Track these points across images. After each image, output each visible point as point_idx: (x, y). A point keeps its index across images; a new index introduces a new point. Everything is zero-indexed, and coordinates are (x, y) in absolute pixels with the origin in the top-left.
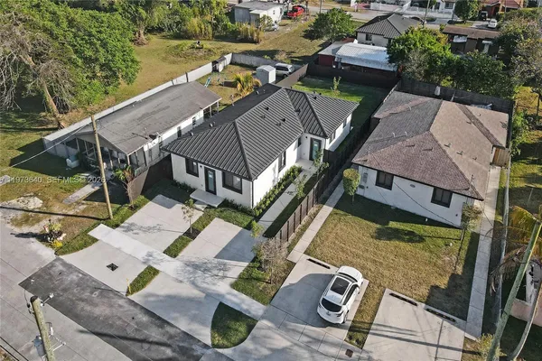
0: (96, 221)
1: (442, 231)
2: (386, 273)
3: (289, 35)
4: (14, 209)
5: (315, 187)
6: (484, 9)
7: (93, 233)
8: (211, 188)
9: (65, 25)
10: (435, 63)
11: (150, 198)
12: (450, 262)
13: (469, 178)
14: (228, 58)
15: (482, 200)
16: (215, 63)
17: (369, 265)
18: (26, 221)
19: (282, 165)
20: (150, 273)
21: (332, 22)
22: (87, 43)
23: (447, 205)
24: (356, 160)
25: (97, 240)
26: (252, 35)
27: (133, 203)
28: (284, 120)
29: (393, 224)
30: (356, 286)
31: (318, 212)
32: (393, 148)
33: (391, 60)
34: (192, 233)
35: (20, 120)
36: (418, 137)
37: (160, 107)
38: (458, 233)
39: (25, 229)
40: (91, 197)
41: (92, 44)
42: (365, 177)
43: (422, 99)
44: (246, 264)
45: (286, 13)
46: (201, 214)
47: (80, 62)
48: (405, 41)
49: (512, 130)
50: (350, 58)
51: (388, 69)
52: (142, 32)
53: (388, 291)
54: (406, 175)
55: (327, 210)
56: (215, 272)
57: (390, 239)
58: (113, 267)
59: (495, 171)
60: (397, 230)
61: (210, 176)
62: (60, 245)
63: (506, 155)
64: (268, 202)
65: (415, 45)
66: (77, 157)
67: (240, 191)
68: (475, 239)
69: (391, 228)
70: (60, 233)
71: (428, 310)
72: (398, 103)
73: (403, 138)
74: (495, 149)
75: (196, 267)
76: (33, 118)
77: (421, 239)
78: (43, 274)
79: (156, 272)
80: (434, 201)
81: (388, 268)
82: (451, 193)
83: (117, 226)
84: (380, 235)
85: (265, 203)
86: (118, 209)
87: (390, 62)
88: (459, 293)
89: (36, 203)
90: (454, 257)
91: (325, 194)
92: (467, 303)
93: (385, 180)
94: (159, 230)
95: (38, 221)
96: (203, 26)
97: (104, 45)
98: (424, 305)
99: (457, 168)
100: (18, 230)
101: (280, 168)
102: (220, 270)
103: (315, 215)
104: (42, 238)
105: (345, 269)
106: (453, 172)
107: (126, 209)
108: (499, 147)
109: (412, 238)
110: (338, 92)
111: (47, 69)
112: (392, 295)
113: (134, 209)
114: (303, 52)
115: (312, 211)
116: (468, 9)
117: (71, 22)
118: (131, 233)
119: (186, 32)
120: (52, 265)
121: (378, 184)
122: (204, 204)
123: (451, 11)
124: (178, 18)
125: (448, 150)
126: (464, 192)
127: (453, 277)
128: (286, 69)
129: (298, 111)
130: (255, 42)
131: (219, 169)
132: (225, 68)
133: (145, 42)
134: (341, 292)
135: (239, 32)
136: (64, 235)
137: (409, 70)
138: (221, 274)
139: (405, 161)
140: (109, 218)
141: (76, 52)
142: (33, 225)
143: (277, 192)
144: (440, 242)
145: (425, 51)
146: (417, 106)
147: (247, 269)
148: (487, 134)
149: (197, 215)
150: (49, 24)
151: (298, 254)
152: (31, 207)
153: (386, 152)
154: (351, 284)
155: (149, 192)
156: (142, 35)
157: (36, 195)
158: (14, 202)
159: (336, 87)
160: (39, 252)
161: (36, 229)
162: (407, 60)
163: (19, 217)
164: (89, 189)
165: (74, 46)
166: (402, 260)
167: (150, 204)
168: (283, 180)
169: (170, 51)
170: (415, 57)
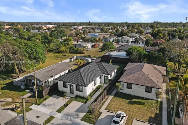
0: (31, 104)
1: (150, 101)
2: (133, 114)
3: (94, 51)
4: (2, 102)
5: (107, 89)
6: (154, 43)
7: (31, 107)
8: (72, 92)
9: (24, 45)
10: (141, 54)
11: (51, 96)
12: (154, 110)
13: (156, 83)
14: (75, 57)
15: (161, 89)
16: (71, 59)
17: (127, 112)
18: (6, 105)
19: (95, 84)
20: (52, 118)
21: (108, 45)
22: (30, 50)
23: (151, 92)
24: (119, 80)
25: (32, 109)
26: (82, 51)
27: (45, 97)
28: (95, 70)
29: (134, 100)
30: (124, 116)
31: (108, 98)
32: (131, 76)
33: (127, 55)
34: (66, 105)
35: (5, 77)
36: (139, 72)
37: (54, 68)
38: (155, 101)
39: (6, 107)
40: (30, 97)
41: (32, 50)
42: (123, 85)
43: (138, 64)
44: (85, 113)
45: (92, 46)
46: (69, 100)
47: (27, 55)
48: (131, 49)
49: (167, 72)
50: (114, 55)
51: (126, 58)
52: (46, 51)
53: (134, 119)
54: (136, 83)
55: (111, 97)
56: (75, 116)
57: (133, 104)
58: (38, 117)
59: (165, 84)
60: (135, 102)
61: (72, 87)
62: (19, 111)
63: (167, 79)
64: (91, 95)
65: (134, 50)
66: (25, 85)
67: (82, 91)
68: (161, 103)
69: (133, 101)
70: (19, 108)
71: (149, 124)
72: (131, 65)
73: (134, 73)
74: (163, 76)
75: (68, 115)
76: (9, 76)
77: (144, 104)
78: (13, 120)
79: (53, 118)
80: (146, 91)
81: (134, 112)
82: (151, 88)
83: (39, 105)
84: (130, 103)
85: (90, 95)
86: (39, 100)
87: (127, 56)
88: (159, 118)
89: (10, 100)
90: (155, 109)
91: (110, 92)
92: (161, 121)
93: (129, 86)
94: (54, 105)
95: (11, 105)
96: (66, 49)
97: (36, 50)
98: (147, 122)
99: (152, 80)
100: (3, 108)
101: (95, 85)
102: (76, 116)
103: (107, 98)
104: (12, 110)
105: (119, 112)
106: (151, 81)
107: (42, 99)
108: (165, 76)
109: (140, 103)
110: (111, 64)
111: (17, 57)
112: (136, 120)
113: (45, 99)
114: (99, 56)
115: (106, 97)
116: (149, 43)
117: (26, 44)
118: (44, 106)
119: (60, 51)
120: (16, 117)
121: (127, 88)
122: (69, 97)
123: (144, 44)
124: (58, 47)
125: (149, 76)
126: (155, 87)
127: (156, 114)
128: (94, 60)
129: (99, 68)
130: (83, 54)
131: (75, 84)
132: (74, 60)
133: (47, 54)
134: (119, 117)
135: (78, 51)
136: (20, 108)
137: (133, 57)
138: (77, 117)
139: (135, 79)
140: (37, 102)
141: (27, 52)
142: (9, 106)
143: (94, 92)
144: (150, 104)
145: (138, 51)
146: (137, 65)
147: (85, 115)
148: (160, 72)
149: (67, 100)
150: (18, 44)
151: (103, 110)
152: (8, 100)
153: (129, 77)
154: (122, 115)
155: (50, 94)
156: (46, 52)
157: (10, 97)
158: (2, 99)
159: (110, 62)
160: (11, 114)
161: (10, 107)
162: (133, 54)
163: (4, 104)
164: (29, 95)
165: (26, 51)
166: (138, 110)
167: (51, 98)
168: (96, 89)
169: (55, 56)
170: (134, 53)
